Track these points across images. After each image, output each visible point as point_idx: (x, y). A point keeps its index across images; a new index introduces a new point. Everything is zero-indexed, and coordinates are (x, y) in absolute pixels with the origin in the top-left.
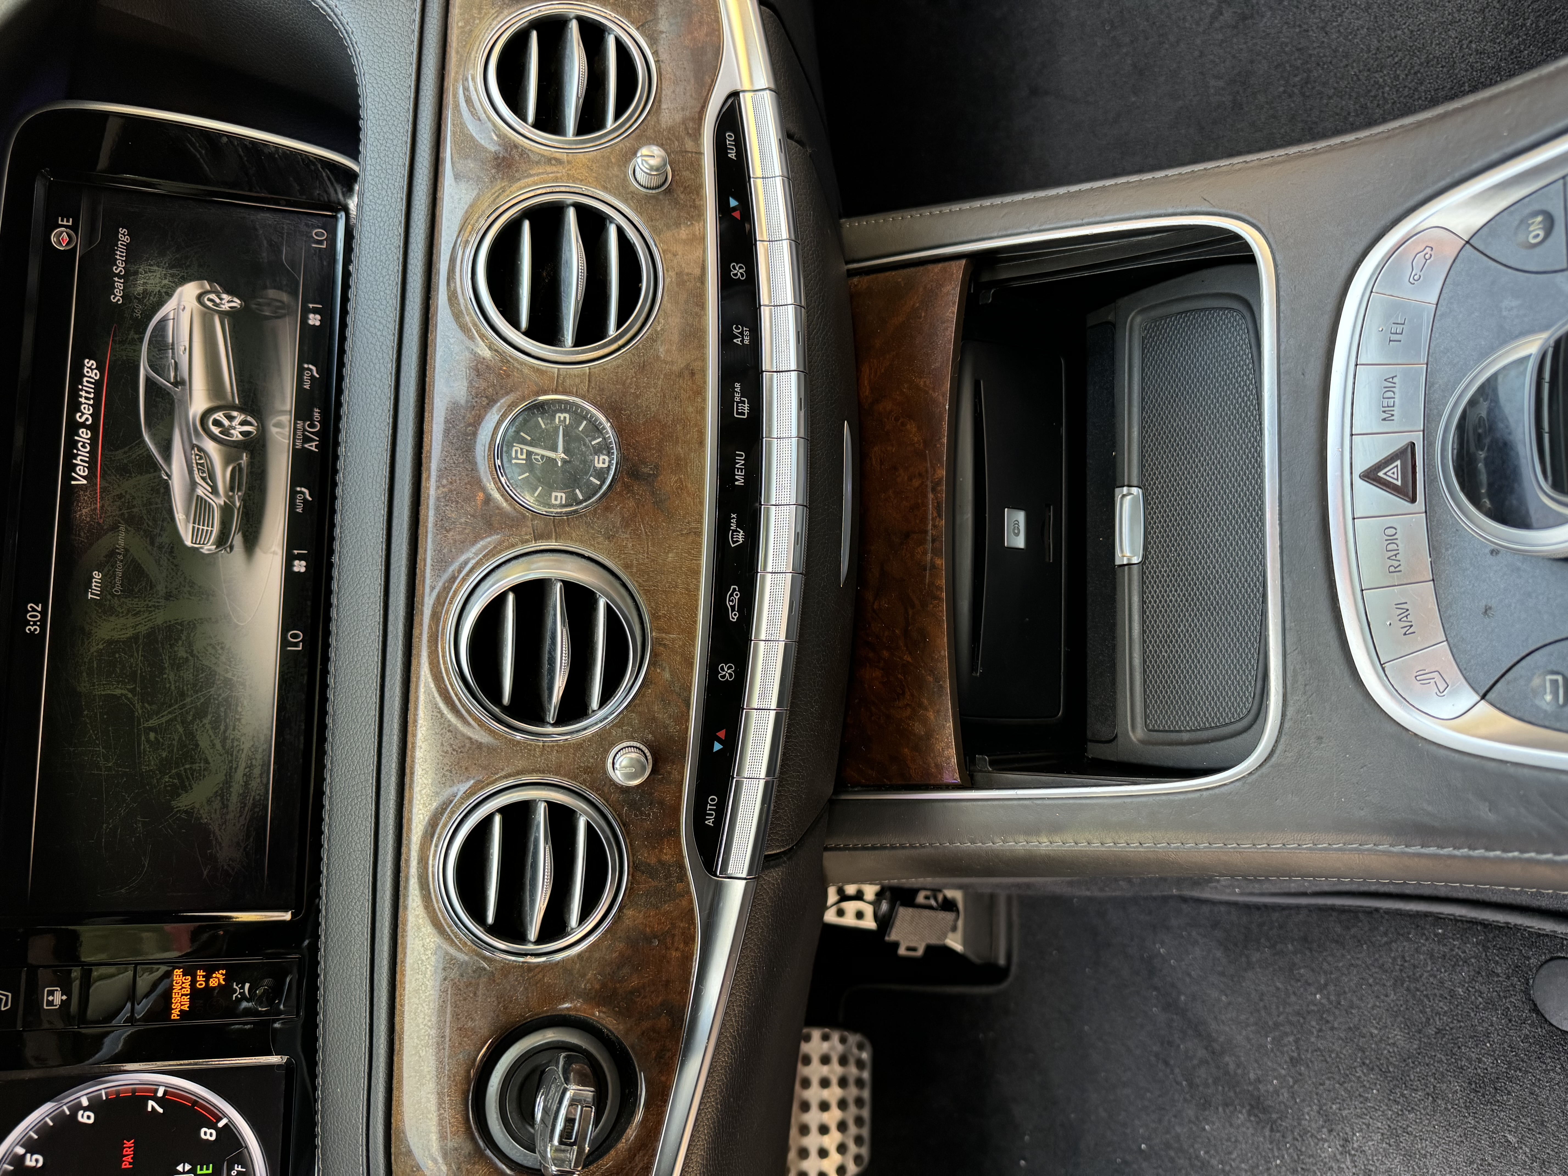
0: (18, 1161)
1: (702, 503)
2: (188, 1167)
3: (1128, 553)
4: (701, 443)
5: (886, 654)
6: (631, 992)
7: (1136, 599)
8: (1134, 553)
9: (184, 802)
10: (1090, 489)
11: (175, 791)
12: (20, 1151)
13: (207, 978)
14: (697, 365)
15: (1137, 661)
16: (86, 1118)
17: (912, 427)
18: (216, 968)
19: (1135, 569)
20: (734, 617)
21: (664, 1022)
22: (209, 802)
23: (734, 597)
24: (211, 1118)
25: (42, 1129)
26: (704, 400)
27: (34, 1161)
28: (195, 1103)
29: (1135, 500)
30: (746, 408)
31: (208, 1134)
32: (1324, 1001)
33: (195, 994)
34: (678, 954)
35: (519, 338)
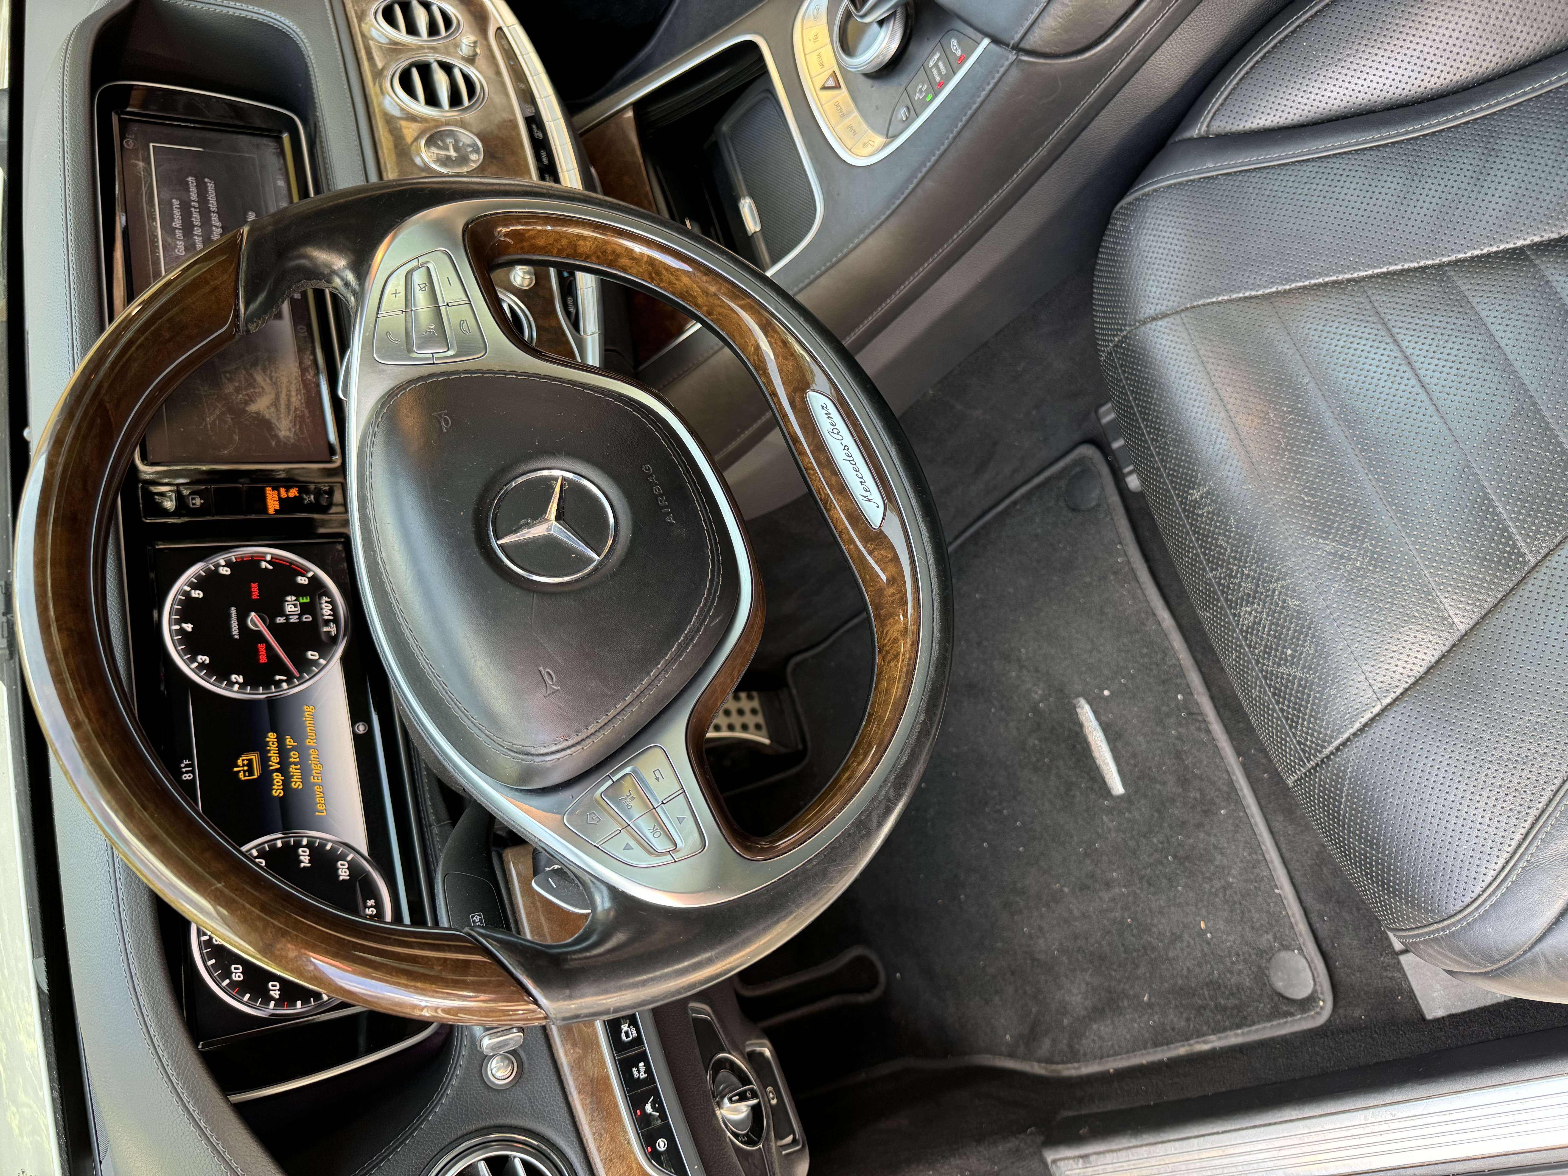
0: (187, 594)
2: (294, 598)
3: (753, 227)
9: (253, 408)
11: (247, 403)
12: (188, 589)
13: (287, 491)
16: (225, 571)
18: (292, 487)
22: (268, 408)
24: (303, 572)
25: (198, 577)
27: (197, 594)
28: (291, 564)
30: (542, 136)
31: (302, 580)
33: (281, 500)
35: (420, 108)
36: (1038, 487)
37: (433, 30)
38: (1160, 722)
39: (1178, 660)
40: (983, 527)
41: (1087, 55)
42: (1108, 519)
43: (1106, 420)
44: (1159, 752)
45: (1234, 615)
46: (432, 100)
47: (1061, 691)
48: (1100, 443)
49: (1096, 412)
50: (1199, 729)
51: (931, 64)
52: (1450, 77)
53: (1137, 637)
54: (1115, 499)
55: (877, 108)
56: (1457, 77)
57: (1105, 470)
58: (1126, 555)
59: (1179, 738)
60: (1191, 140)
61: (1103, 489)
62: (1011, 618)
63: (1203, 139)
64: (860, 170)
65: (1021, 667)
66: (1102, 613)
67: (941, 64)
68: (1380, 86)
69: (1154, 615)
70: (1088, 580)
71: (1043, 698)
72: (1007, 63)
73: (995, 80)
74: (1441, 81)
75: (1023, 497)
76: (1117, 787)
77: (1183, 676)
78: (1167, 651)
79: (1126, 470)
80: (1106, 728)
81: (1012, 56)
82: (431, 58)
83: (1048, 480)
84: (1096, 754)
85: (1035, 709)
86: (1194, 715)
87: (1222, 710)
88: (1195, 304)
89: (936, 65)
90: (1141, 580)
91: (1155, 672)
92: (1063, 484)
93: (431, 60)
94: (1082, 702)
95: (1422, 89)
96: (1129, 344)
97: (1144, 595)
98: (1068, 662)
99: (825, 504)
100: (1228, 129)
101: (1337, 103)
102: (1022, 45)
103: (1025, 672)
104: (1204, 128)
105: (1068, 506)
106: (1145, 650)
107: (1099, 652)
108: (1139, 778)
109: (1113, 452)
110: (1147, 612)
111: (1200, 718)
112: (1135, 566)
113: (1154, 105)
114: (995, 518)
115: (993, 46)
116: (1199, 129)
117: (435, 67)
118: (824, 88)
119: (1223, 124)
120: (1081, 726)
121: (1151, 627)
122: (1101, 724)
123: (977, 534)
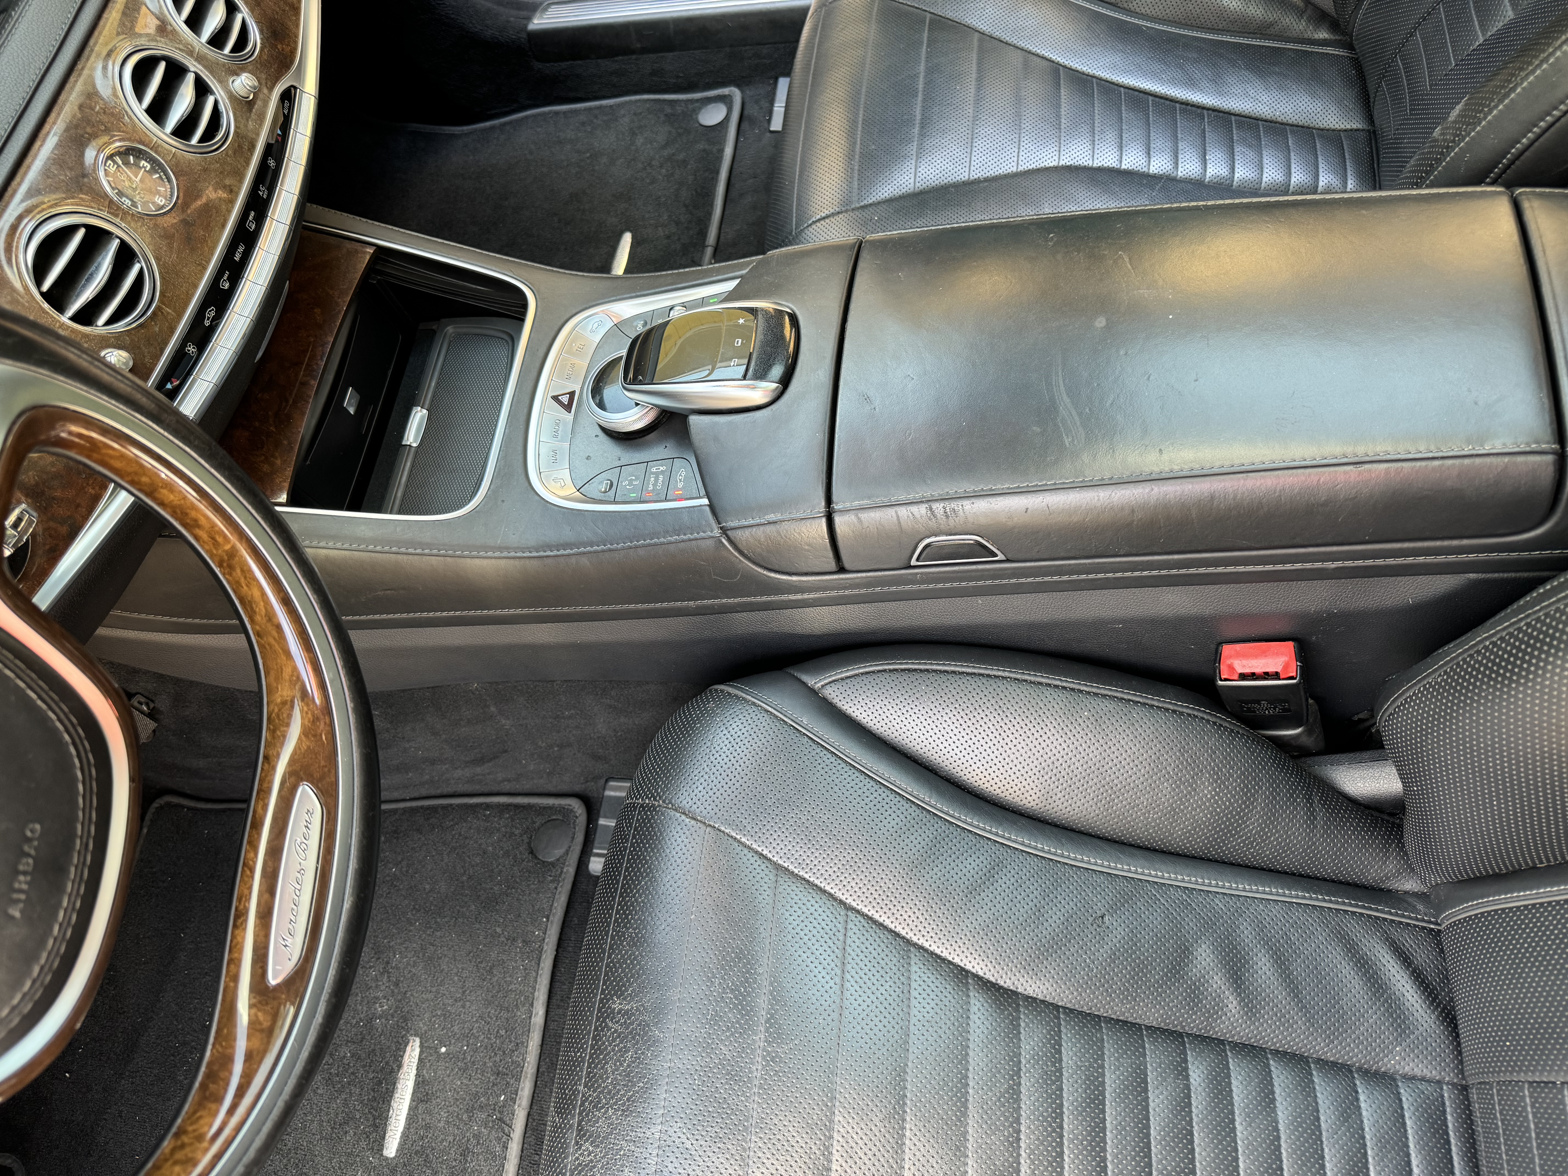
1: (212, 254)
3: (411, 439)
4: (223, 226)
5: (257, 424)
6: (54, 498)
7: (409, 464)
8: (415, 441)
10: (396, 407)
14: (235, 189)
15: (400, 494)
17: (318, 311)
19: (413, 450)
20: (207, 323)
21: (64, 530)
23: (211, 313)
26: (233, 207)
29: (422, 418)
30: (253, 227)
32: (398, 873)
34: (93, 492)
35: (139, 110)
36: (517, 806)
37: (218, 40)
38: (470, 1110)
39: (524, 1060)
40: (444, 807)
41: (772, 575)
42: (552, 886)
43: (609, 793)
44: (451, 1138)
45: (577, 1143)
46: (158, 111)
47: (406, 1020)
48: (592, 806)
49: (607, 781)
50: (499, 1139)
51: (654, 470)
52: (998, 791)
53: (504, 1014)
54: (570, 870)
55: (588, 458)
56: (1003, 795)
57: (580, 838)
58: (545, 933)
59: (477, 1136)
60: (805, 684)
61: (567, 852)
62: (409, 915)
63: (813, 692)
64: (537, 498)
65: (385, 971)
66: (490, 972)
67: (661, 478)
68: (952, 760)
69: (532, 1005)
70: (499, 930)
71: (384, 1016)
72: (709, 533)
73: (692, 537)
74: (992, 789)
75: (498, 805)
76: (391, 1149)
77: (518, 1080)
78: (520, 1045)
79: (595, 851)
80: (420, 1082)
81: (717, 532)
82: (193, 66)
83: (529, 807)
84: (394, 1104)
85: (370, 1020)
86: (503, 1124)
87: (529, 1132)
88: (723, 829)
89: (657, 475)
90: (542, 965)
91: (498, 1059)
92: (539, 821)
93: (192, 69)
94: (418, 1040)
95: (976, 784)
96: (653, 817)
97: (536, 981)
98: (430, 996)
99: (237, 917)
100: (834, 701)
101: (918, 747)
102: (729, 533)
103: (385, 979)
104: (819, 685)
105: (529, 843)
106: (503, 1032)
107: (463, 1007)
108: (417, 1153)
109: (596, 825)
110: (527, 998)
111: (506, 1129)
112: (545, 948)
113: (799, 630)
114: (460, 806)
115: (708, 508)
116: (815, 681)
117: (190, 78)
118: (556, 398)
119: (833, 695)
120: (400, 1066)
121: (521, 1014)
122: (418, 1075)
123: (434, 809)
